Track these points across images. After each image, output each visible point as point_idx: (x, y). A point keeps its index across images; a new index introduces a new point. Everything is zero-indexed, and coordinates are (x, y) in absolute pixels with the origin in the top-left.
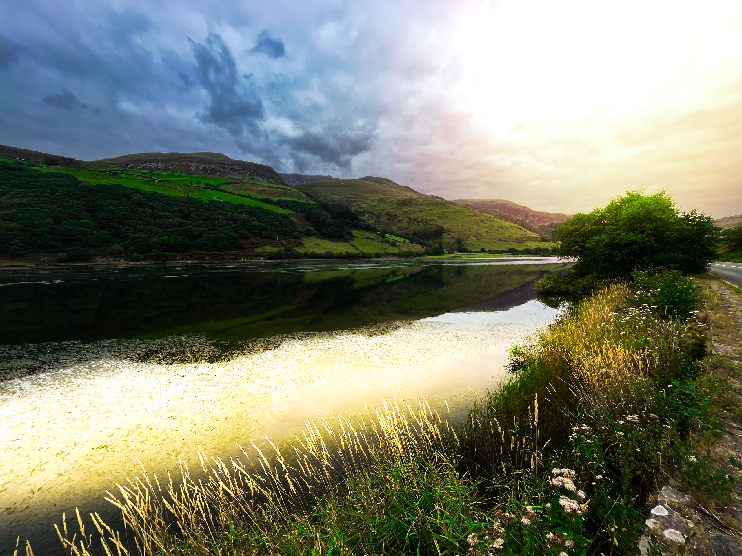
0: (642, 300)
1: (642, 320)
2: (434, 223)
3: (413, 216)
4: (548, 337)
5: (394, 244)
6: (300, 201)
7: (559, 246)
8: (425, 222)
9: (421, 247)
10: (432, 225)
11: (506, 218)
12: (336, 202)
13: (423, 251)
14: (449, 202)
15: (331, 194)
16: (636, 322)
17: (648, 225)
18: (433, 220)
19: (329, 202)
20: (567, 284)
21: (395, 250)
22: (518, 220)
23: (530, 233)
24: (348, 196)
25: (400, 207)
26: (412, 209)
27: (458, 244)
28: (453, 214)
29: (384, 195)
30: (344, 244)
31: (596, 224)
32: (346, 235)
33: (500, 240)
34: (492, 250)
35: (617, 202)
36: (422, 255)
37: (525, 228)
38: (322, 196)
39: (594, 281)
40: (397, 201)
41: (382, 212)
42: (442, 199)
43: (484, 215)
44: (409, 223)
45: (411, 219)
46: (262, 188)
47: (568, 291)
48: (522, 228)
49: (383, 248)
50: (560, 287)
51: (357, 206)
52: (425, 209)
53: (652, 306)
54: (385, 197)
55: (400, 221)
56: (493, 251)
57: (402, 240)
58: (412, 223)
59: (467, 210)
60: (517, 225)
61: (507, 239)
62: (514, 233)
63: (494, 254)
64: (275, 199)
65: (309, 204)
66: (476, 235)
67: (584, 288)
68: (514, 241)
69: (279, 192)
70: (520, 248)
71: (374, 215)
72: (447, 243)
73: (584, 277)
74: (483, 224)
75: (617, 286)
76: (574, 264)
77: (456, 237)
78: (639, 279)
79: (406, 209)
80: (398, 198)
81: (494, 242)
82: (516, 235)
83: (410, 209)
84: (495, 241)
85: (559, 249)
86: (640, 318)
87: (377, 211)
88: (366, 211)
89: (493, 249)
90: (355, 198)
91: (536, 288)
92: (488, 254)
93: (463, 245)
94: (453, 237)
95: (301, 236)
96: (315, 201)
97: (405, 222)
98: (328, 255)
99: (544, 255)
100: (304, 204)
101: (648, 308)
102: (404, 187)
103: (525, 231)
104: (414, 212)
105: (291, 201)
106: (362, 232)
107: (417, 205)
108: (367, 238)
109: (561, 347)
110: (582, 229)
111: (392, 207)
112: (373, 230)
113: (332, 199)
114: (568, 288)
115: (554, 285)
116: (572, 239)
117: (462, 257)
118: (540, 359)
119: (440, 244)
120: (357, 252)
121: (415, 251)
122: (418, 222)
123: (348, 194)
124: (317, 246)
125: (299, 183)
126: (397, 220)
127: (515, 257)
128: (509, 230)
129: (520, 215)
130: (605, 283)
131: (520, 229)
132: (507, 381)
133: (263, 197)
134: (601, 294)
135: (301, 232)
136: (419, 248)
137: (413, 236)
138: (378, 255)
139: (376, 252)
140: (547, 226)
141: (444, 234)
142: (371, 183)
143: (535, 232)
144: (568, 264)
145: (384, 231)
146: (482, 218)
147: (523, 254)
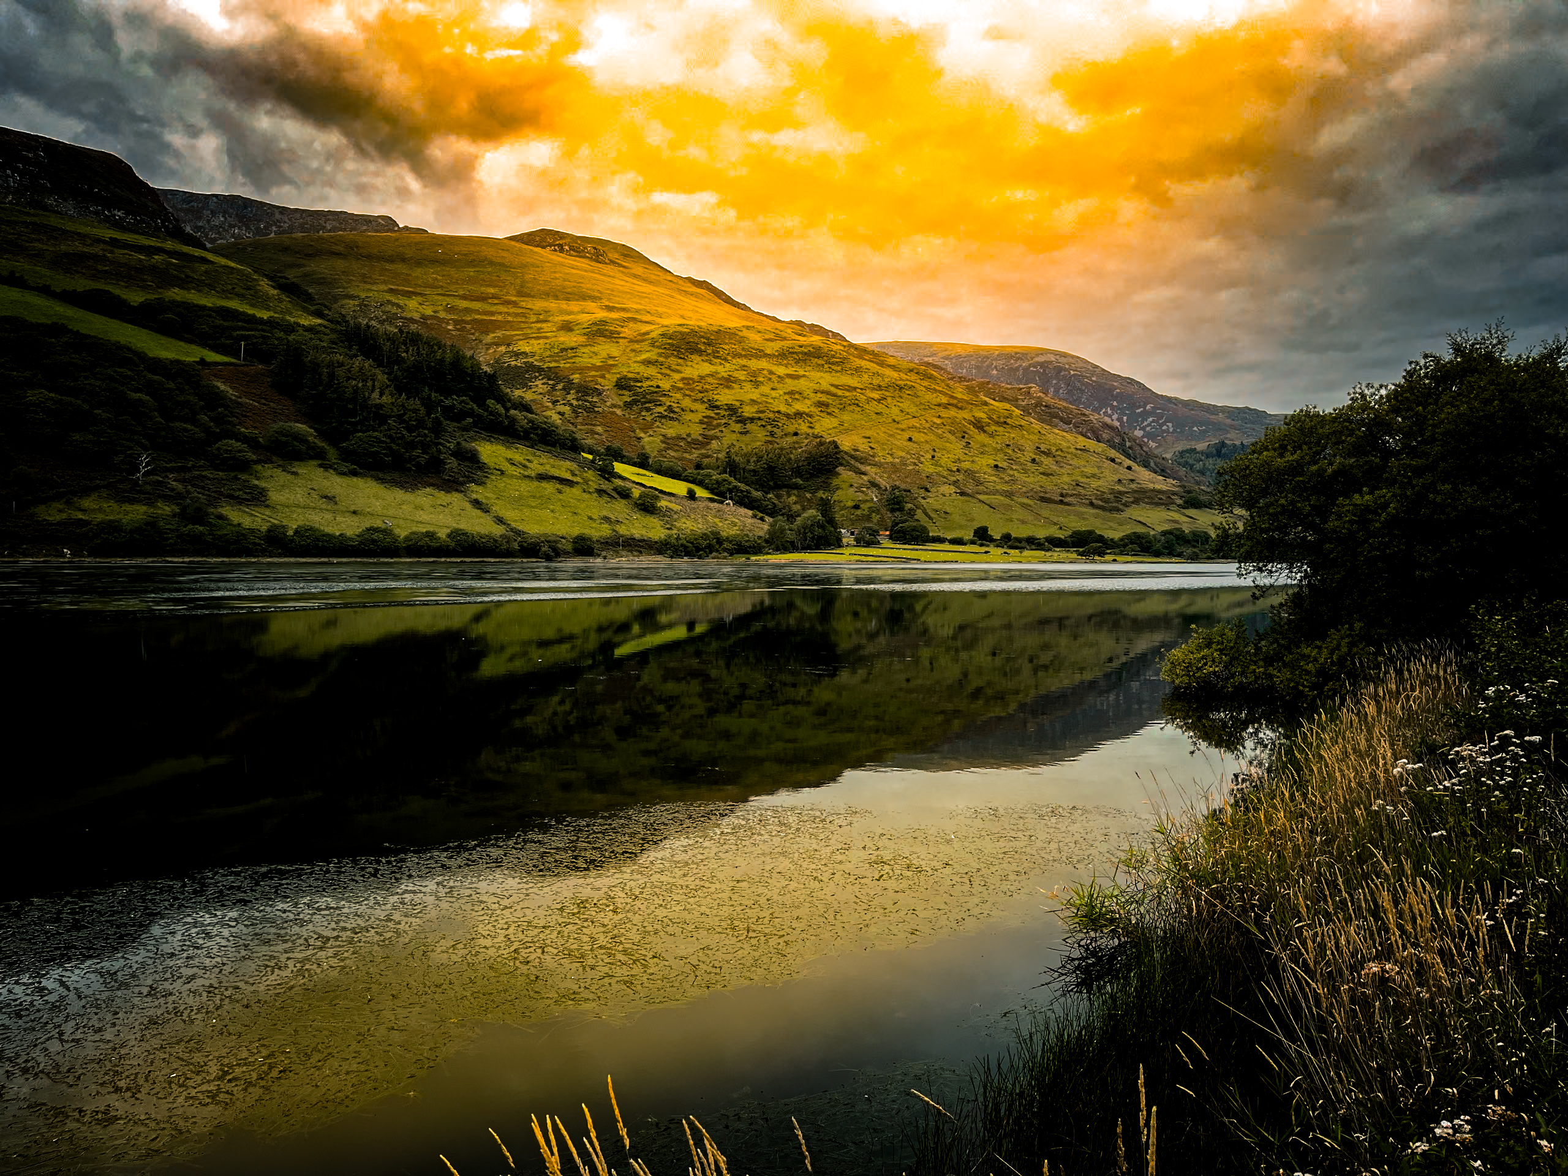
0: (1499, 717)
1: (1498, 787)
2: (804, 428)
3: (725, 397)
4: (1201, 854)
5: (647, 505)
6: (251, 311)
7: (1240, 525)
8: (771, 422)
9: (755, 516)
10: (796, 434)
11: (1062, 419)
12: (413, 327)
13: (761, 534)
14: (861, 351)
15: (391, 291)
16: (1481, 795)
17: (1520, 458)
18: (799, 415)
19: (382, 322)
20: (1269, 661)
21: (654, 529)
22: (1106, 426)
23: (1146, 478)
24: (464, 304)
25: (673, 361)
26: (720, 369)
27: (893, 511)
28: (876, 395)
29: (610, 309)
30: (443, 497)
31: (1357, 450)
32: (452, 463)
33: (1043, 499)
34: (1014, 535)
35: (1426, 376)
36: (757, 550)
37: (1128, 456)
38: (352, 297)
39: (1355, 650)
40: (663, 335)
41: (603, 377)
42: (836, 335)
43: (986, 404)
44: (707, 422)
45: (717, 407)
46: (78, 247)
47: (1272, 688)
48: (1120, 457)
49: (606, 519)
50: (1243, 673)
51: (498, 345)
52: (771, 372)
53: (1527, 738)
54: (614, 315)
55: (671, 415)
56: (1019, 540)
57: (680, 488)
58: (719, 425)
59: (926, 383)
60: (1100, 447)
61: (1067, 495)
62: (1094, 476)
63: (1021, 548)
64: (136, 298)
65: (291, 328)
66: (960, 477)
67: (1324, 674)
68: (1092, 504)
69: (153, 269)
70: (1111, 528)
71: (569, 386)
72: (850, 504)
73: (1323, 637)
74: (982, 438)
75: (1425, 669)
76: (1290, 592)
77: (883, 483)
78: (1493, 645)
79: (697, 368)
80: (666, 322)
81: (1023, 505)
82: (1100, 483)
83: (712, 369)
84: (1026, 501)
85: (1239, 536)
86: (1493, 780)
87: (582, 370)
88: (540, 370)
89: (1020, 532)
90: (492, 313)
91: (1163, 676)
92: (1000, 551)
93: (911, 513)
94: (873, 484)
95: (254, 457)
96: (319, 314)
97: (696, 417)
98: (374, 541)
99: (1194, 559)
100: (271, 323)
101: (1517, 745)
102: (690, 280)
103: (1129, 468)
104: (728, 382)
105: (210, 309)
106: (519, 453)
107: (740, 356)
108: (543, 477)
109: (1241, 891)
110: (1314, 468)
111: (644, 356)
112: (563, 446)
113: (394, 310)
114: (1271, 676)
115: (1226, 667)
116: (1283, 501)
117: (908, 560)
118: (1173, 940)
119: (825, 507)
120: (498, 531)
121: (733, 532)
122: (742, 421)
123: (464, 298)
124: (323, 504)
125: (248, 235)
126: (661, 409)
127: (1094, 562)
128: (1074, 462)
129: (1113, 408)
130: (1391, 660)
131: (1113, 460)
132: (1053, 1025)
133: (82, 284)
134: (1375, 697)
135: (252, 443)
136: (750, 521)
137: (726, 476)
138: (583, 547)
139: (576, 532)
140: (1202, 453)
141: (840, 469)
142: (558, 258)
143: (1163, 472)
144: (1271, 591)
145: (608, 449)
146: (982, 415)
147: (1121, 554)
